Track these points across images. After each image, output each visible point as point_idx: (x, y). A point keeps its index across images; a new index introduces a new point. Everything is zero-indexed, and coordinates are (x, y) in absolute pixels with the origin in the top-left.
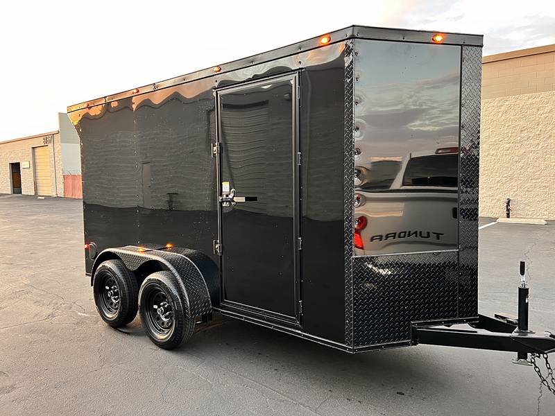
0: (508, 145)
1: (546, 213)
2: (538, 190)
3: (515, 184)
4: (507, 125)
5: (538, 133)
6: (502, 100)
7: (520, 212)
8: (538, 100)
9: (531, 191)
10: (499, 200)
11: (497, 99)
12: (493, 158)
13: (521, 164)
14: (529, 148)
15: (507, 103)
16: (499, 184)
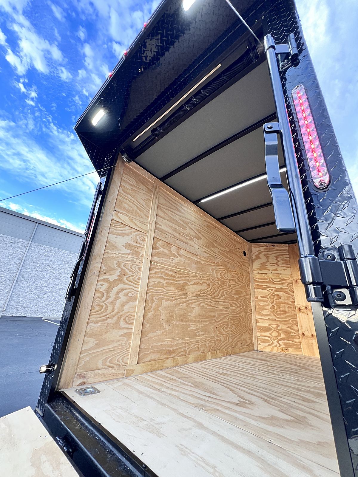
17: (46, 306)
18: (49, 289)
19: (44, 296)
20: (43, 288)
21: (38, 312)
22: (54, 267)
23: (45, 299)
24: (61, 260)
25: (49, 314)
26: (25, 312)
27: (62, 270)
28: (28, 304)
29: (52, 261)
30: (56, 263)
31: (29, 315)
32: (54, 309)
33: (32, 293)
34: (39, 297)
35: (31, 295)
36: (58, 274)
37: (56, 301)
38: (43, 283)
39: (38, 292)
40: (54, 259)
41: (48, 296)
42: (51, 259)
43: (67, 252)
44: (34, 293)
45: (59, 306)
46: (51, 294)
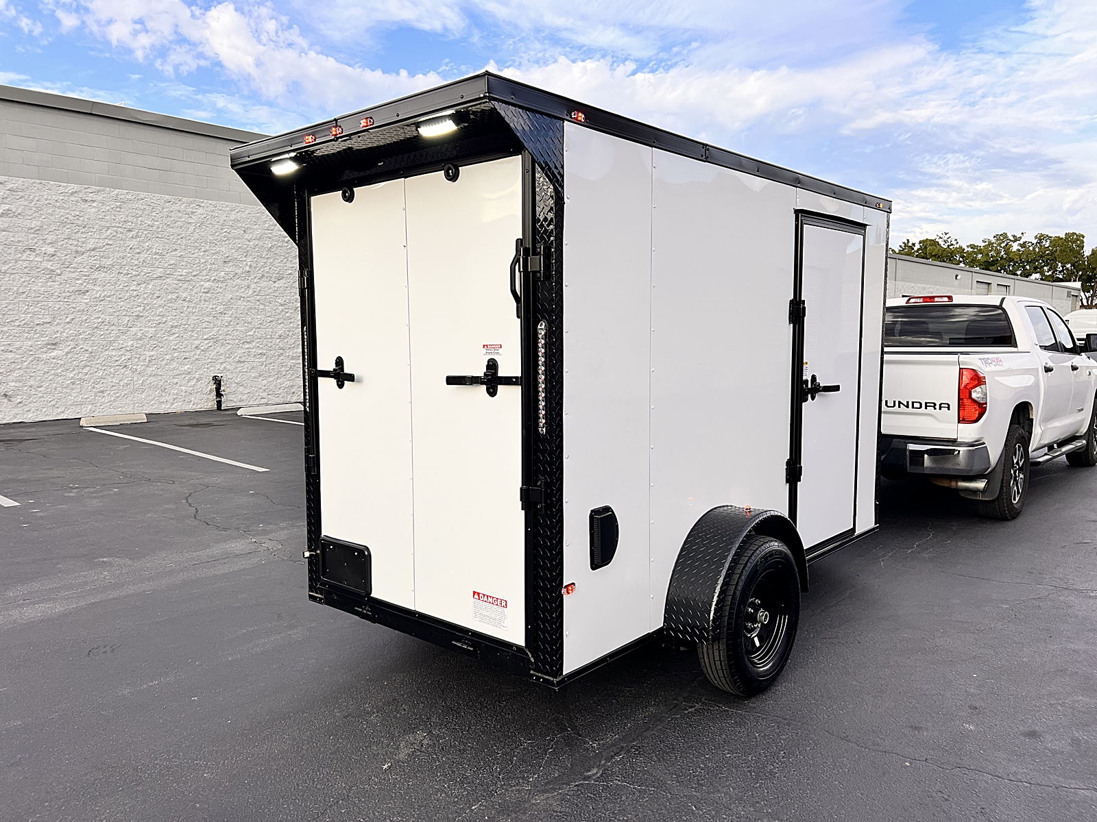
0: (207, 285)
1: (264, 395)
2: (252, 359)
3: (222, 351)
4: (203, 250)
5: (247, 268)
6: (191, 203)
7: (231, 397)
8: (244, 215)
9: (244, 362)
10: (198, 380)
11: (185, 199)
12: (186, 304)
13: (227, 318)
14: (237, 291)
15: (200, 211)
16: (198, 352)
17: (73, 383)
18: (59, 328)
19: (54, 353)
20: (38, 328)
21: (54, 405)
22: (51, 250)
23: (62, 362)
24: (63, 224)
25: (90, 407)
26: (15, 411)
27: (79, 259)
28: (13, 384)
29: (38, 231)
30: (50, 238)
31: (29, 417)
32: (102, 392)
33: (11, 349)
34: (38, 359)
35: (10, 356)
36: (73, 275)
37: (99, 366)
38: (34, 314)
39: (30, 343)
40: (39, 223)
41: (67, 353)
42: (27, 223)
43: (75, 187)
44: (18, 349)
45: (114, 380)
46: (72, 344)
